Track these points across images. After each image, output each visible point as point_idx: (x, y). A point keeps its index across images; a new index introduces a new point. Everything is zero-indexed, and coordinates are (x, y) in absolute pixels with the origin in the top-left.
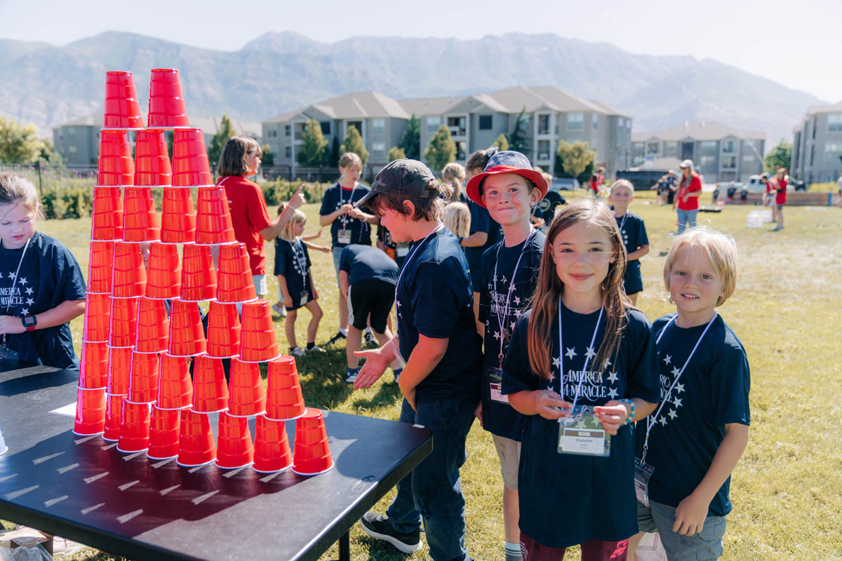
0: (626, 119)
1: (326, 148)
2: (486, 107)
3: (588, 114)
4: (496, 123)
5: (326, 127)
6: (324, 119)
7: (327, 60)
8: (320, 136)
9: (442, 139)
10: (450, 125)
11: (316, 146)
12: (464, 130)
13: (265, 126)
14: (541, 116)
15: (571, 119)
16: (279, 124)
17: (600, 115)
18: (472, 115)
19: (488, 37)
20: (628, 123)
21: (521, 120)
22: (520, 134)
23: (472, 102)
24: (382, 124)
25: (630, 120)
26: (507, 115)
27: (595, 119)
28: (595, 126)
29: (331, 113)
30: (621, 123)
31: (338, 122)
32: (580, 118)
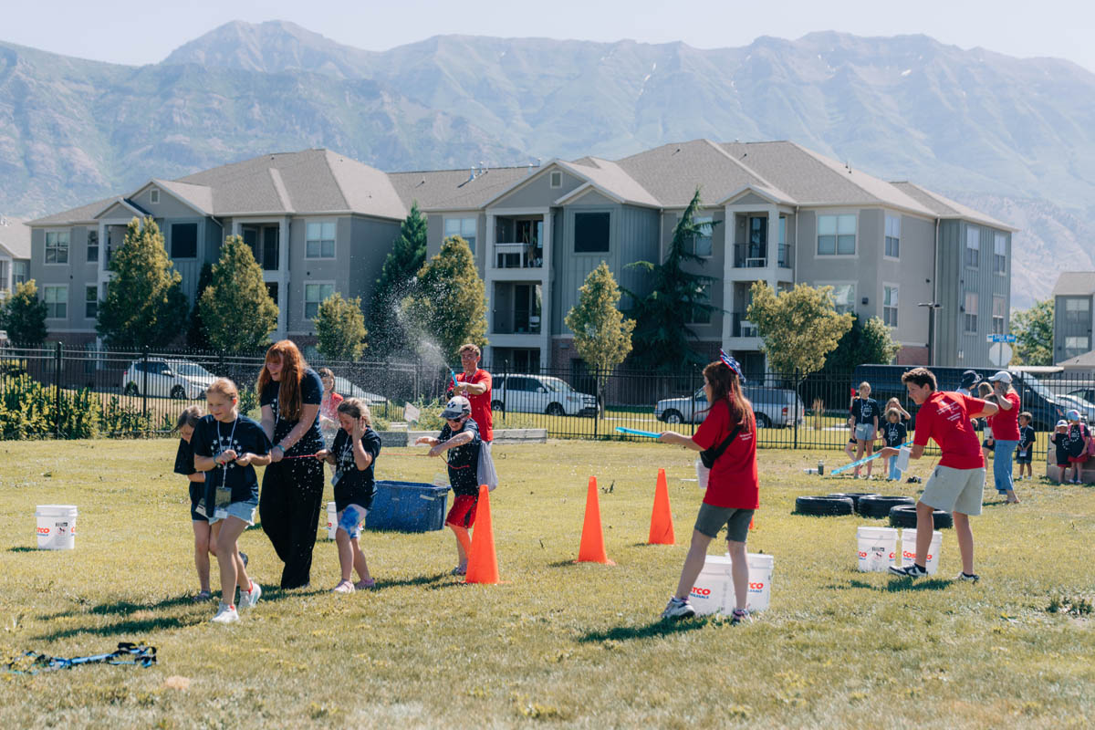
0: (988, 231)
1: (174, 291)
2: (594, 191)
3: (871, 214)
4: (621, 233)
5: (183, 239)
6: (182, 217)
7: (368, 90)
8: (161, 260)
9: (449, 273)
10: (502, 237)
11: (146, 287)
12: (539, 253)
13: (38, 232)
14: (741, 218)
15: (826, 226)
16: (74, 228)
17: (908, 217)
18: (557, 212)
19: (763, 41)
20: (999, 242)
21: (688, 226)
22: (684, 265)
23: (556, 176)
24: (329, 231)
25: (1007, 234)
26: (656, 212)
27: (892, 228)
28: (894, 246)
29: (202, 201)
30: (972, 239)
31: (218, 224)
32: (849, 225)
